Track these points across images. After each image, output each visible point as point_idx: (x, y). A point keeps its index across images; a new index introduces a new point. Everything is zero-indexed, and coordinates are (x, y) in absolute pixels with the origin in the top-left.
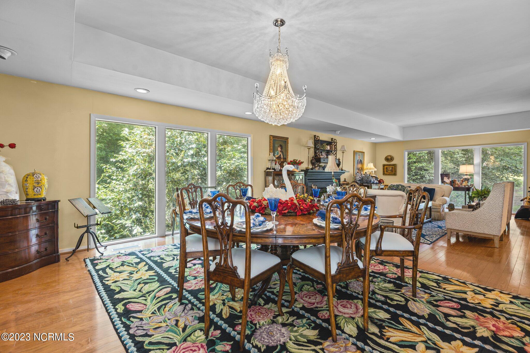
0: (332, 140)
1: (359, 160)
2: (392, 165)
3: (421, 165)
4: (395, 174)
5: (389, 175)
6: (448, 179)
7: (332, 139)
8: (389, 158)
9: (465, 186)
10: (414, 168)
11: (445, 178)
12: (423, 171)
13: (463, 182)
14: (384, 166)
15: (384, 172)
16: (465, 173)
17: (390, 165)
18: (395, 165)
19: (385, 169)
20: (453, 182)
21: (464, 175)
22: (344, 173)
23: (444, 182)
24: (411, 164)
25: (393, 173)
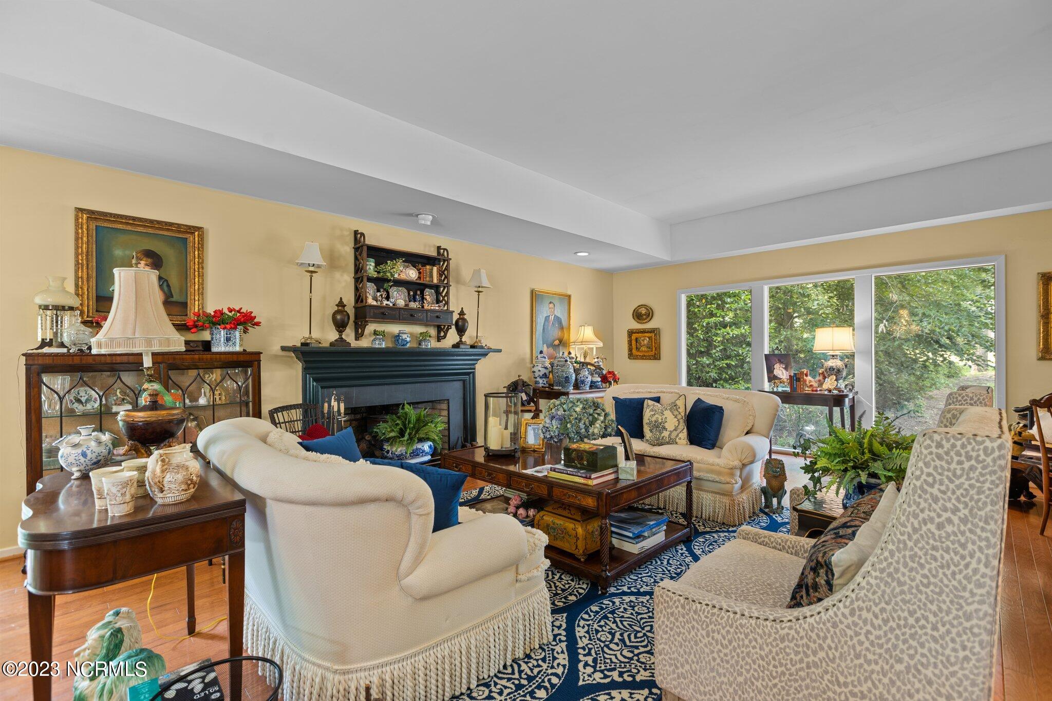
0: (439, 253)
1: (552, 318)
2: (648, 332)
3: (736, 332)
4: (656, 357)
5: (643, 358)
6: (786, 369)
7: (439, 248)
8: (643, 311)
9: (830, 391)
10: (719, 339)
11: (777, 366)
12: (744, 346)
13: (825, 378)
14: (631, 333)
15: (630, 350)
16: (831, 353)
17: (644, 331)
18: (655, 332)
19: (634, 343)
20: (798, 380)
21: (825, 357)
22: (485, 355)
23: (776, 378)
24: (713, 330)
25: (653, 353)
